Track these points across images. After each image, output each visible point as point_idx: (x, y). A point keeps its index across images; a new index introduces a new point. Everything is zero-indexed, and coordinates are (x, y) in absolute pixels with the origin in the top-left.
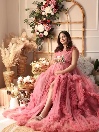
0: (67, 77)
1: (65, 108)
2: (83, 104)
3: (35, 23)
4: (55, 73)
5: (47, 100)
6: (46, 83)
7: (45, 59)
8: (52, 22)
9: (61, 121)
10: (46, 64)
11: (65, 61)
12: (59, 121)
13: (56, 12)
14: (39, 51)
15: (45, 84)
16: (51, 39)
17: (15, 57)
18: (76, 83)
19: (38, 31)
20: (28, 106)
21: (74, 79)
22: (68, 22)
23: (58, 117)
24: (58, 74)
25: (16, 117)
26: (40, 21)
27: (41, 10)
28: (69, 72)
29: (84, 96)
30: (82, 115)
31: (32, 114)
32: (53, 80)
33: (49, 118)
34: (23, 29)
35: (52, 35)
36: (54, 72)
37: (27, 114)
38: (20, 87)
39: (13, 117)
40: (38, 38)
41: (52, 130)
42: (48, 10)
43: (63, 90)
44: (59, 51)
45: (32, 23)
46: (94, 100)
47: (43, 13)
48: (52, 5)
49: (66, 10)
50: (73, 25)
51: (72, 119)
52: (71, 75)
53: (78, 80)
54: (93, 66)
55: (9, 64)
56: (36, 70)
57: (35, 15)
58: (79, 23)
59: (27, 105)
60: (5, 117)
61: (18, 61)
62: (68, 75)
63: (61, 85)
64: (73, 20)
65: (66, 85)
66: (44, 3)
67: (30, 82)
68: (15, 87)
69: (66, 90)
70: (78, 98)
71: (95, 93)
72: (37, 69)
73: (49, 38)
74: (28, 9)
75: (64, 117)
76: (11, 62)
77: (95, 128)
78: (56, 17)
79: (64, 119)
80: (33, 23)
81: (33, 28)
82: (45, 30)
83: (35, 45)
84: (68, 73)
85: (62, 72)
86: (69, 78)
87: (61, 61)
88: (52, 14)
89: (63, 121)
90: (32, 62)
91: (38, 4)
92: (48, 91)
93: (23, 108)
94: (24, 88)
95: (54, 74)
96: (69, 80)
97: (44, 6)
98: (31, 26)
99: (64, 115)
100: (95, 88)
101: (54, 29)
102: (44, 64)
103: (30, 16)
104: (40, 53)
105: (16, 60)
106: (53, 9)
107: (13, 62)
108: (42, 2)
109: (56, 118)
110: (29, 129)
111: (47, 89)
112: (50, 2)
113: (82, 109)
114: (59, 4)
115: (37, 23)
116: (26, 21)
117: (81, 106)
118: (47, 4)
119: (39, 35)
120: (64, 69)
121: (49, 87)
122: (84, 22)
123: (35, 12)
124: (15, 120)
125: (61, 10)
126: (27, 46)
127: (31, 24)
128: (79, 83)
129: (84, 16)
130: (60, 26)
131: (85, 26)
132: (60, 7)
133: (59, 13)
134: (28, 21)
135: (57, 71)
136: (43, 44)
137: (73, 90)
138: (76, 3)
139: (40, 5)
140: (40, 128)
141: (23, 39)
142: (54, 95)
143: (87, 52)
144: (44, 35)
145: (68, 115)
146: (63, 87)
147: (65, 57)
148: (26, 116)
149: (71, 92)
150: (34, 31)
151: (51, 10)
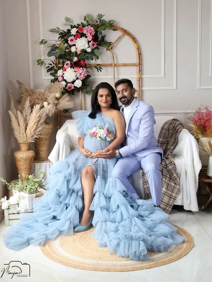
3: (56, 66)
8: (87, 64)
13: (95, 46)
14: (64, 115)
19: (64, 80)
22: (113, 64)
26: (67, 63)
27: (68, 43)
35: (87, 86)
40: (63, 92)
42: (81, 44)
45: (51, 65)
47: (73, 49)
48: (88, 35)
49: (110, 44)
50: (122, 69)
57: (57, 51)
58: (131, 65)
66: (74, 31)
74: (44, 41)
78: (95, 55)
80: (52, 66)
81: (53, 74)
88: (89, 50)
91: (61, 33)
97: (74, 36)
98: (48, 71)
101: (90, 76)
103: (49, 54)
104: (66, 117)
106: (89, 42)
108: (69, 31)
112: (85, 31)
114: (98, 33)
115: (60, 65)
116: (40, 62)
118: (79, 33)
119: (66, 86)
122: (140, 64)
123: (57, 46)
125: (102, 44)
127: (49, 67)
129: (139, 54)
130: (101, 71)
131: (141, 71)
132: (100, 39)
133: (99, 49)
134: (44, 63)
138: (126, 32)
139: (65, 36)
150: (57, 79)
151: (87, 44)
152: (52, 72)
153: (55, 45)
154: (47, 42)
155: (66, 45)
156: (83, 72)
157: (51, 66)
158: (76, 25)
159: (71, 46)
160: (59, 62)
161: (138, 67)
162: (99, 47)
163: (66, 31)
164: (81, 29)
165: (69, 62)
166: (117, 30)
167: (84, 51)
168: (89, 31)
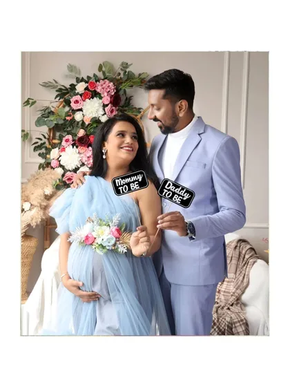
3: (49, 142)
13: (114, 114)
19: (61, 165)
26: (66, 138)
27: (70, 106)
40: (58, 185)
42: (93, 109)
45: (41, 139)
47: (78, 117)
48: (105, 95)
49: (139, 110)
57: (52, 118)
66: (81, 88)
74: (31, 101)
80: (42, 142)
81: (43, 155)
82: (83, 164)
88: (104, 119)
91: (60, 90)
97: (81, 95)
98: (35, 149)
103: (39, 122)
106: (105, 106)
108: (73, 87)
112: (100, 87)
114: (121, 93)
115: (56, 141)
118: (89, 90)
119: (63, 175)
123: (53, 109)
125: (125, 111)
127: (37, 143)
139: (65, 94)
150: (49, 164)
151: (101, 109)
152: (41, 151)
153: (48, 108)
155: (67, 109)
157: (40, 142)
158: (85, 78)
159: (74, 111)
160: (54, 135)
163: (68, 87)
164: (93, 85)
165: (70, 137)
167: (96, 121)
168: (107, 88)
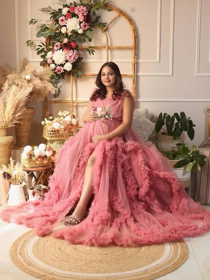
0: (116, 145)
1: (117, 200)
2: (148, 194)
3: (47, 48)
4: (95, 139)
5: (82, 187)
6: (79, 156)
7: (68, 113)
8: (78, 46)
9: (114, 225)
10: (71, 122)
11: (111, 116)
12: (111, 226)
13: (87, 28)
14: (54, 99)
15: (78, 159)
16: (78, 77)
17: (16, 110)
18: (133, 156)
19: (53, 62)
20: (46, 200)
21: (128, 149)
22: (107, 47)
23: (109, 217)
24: (100, 140)
25: (28, 221)
26: (56, 44)
27: (58, 23)
28: (120, 137)
29: (149, 178)
30: (147, 212)
31: (57, 214)
32: (92, 150)
33: (92, 221)
34: (25, 58)
35: (78, 70)
36: (91, 137)
37: (47, 213)
38: (27, 166)
39: (22, 221)
40: (53, 75)
41: (105, 242)
42: (72, 25)
43: (111, 169)
44: (99, 99)
45: (41, 46)
46: (164, 184)
47: (63, 30)
48: (80, 15)
49: (104, 25)
50: (116, 52)
51: (133, 219)
52: (122, 142)
53: (135, 151)
54: (154, 126)
55: (5, 123)
56: (53, 134)
57: (47, 32)
58: (127, 49)
59: (44, 197)
60: (7, 220)
61: (21, 117)
62: (118, 142)
63: (108, 160)
64: (116, 43)
65: (115, 160)
66: (65, 11)
67: (46, 156)
68: (17, 165)
69: (117, 168)
70: (137, 182)
71: (167, 173)
72: (55, 132)
73: (73, 76)
74: (34, 21)
75: (118, 217)
76: (9, 118)
77: (178, 234)
78: (87, 37)
79: (118, 220)
80: (42, 48)
81: (43, 57)
82: (67, 61)
83: (51, 88)
84: (117, 138)
85: (107, 136)
86: (119, 147)
87: (105, 117)
88: (80, 31)
89: (119, 225)
90: (46, 119)
91: (53, 13)
92: (85, 171)
93: (36, 203)
94: (34, 166)
95: (91, 141)
96: (121, 150)
97: (65, 16)
98: (38, 53)
99: (118, 212)
100: (165, 164)
101: (82, 58)
102: (69, 123)
103: (39, 35)
104: (55, 102)
105: (18, 115)
106: (80, 23)
107: (11, 118)
108: (60, 10)
109: (106, 218)
110: (61, 241)
111: (81, 167)
112: (77, 11)
113: (146, 202)
114: (92, 13)
115: (51, 47)
116: (30, 43)
117: (145, 196)
118: (70, 12)
119: (55, 69)
120: (110, 131)
121: (85, 164)
122: (136, 48)
123: (48, 26)
124: (28, 226)
125: (95, 26)
126: (36, 89)
127: (39, 48)
128: (139, 156)
129: (135, 37)
130: (93, 54)
131: (137, 55)
132: (93, 20)
133: (91, 30)
134: (34, 44)
135: (98, 134)
136: (61, 86)
137: (128, 169)
138: (122, 13)
139: (56, 15)
140: (81, 239)
141: (28, 77)
142: (96, 178)
143: (140, 100)
144: (64, 70)
145: (125, 213)
146: (111, 163)
147: (112, 109)
148: (47, 218)
149: (125, 171)
150: (46, 61)
151: (78, 25)
152: (42, 54)
153: (44, 25)
154: (37, 21)
155: (58, 25)
156: (73, 54)
157: (41, 48)
158: (69, 5)
159: (61, 27)
160: (50, 43)
161: (134, 50)
162: (91, 28)
163: (57, 11)
164: (73, 9)
165: (59, 44)
166: (112, 10)
167: (74, 32)
168: (81, 11)
